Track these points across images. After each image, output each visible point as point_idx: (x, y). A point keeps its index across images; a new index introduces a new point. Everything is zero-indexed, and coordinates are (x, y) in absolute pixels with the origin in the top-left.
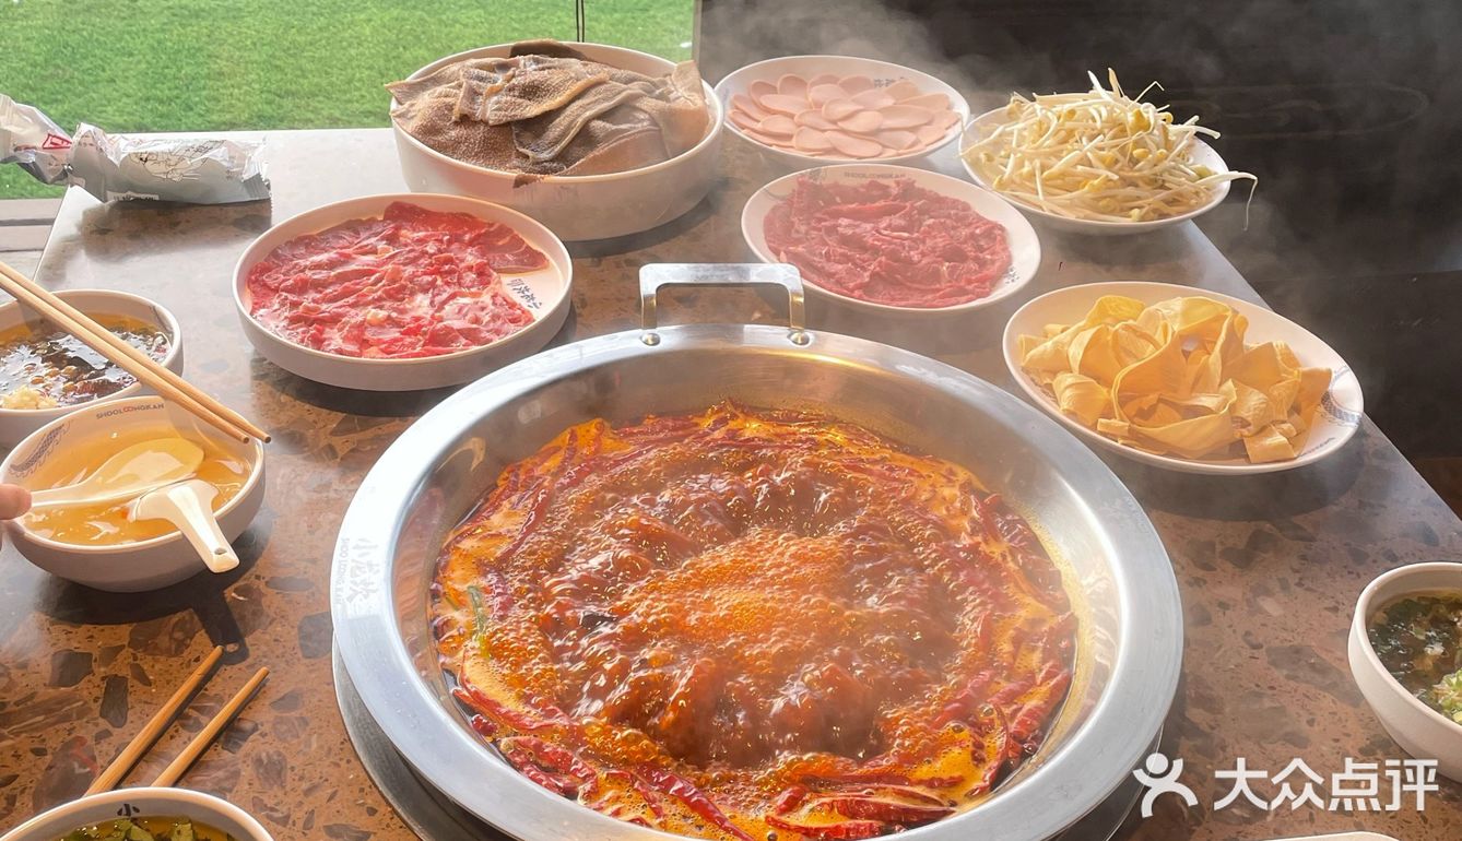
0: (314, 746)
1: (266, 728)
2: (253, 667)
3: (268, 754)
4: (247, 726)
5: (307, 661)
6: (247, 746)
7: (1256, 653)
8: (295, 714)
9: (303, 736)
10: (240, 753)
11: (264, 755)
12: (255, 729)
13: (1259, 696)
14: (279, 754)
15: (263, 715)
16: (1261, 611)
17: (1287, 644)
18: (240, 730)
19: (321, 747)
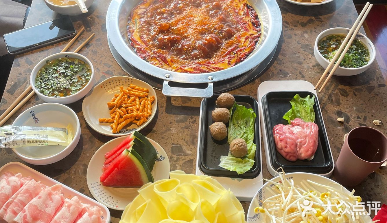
0: (103, 49)
1: (94, 45)
2: (92, 33)
3: (94, 50)
4: (91, 44)
5: (103, 33)
6: (90, 48)
7: (299, 45)
8: (100, 42)
9: (101, 47)
10: (89, 49)
11: (93, 50)
12: (92, 45)
13: (295, 54)
14: (96, 50)
15: (94, 42)
16: (304, 36)
17: (306, 44)
18: (89, 45)
19: (104, 49)
